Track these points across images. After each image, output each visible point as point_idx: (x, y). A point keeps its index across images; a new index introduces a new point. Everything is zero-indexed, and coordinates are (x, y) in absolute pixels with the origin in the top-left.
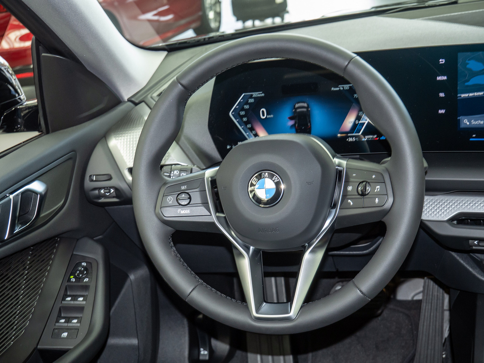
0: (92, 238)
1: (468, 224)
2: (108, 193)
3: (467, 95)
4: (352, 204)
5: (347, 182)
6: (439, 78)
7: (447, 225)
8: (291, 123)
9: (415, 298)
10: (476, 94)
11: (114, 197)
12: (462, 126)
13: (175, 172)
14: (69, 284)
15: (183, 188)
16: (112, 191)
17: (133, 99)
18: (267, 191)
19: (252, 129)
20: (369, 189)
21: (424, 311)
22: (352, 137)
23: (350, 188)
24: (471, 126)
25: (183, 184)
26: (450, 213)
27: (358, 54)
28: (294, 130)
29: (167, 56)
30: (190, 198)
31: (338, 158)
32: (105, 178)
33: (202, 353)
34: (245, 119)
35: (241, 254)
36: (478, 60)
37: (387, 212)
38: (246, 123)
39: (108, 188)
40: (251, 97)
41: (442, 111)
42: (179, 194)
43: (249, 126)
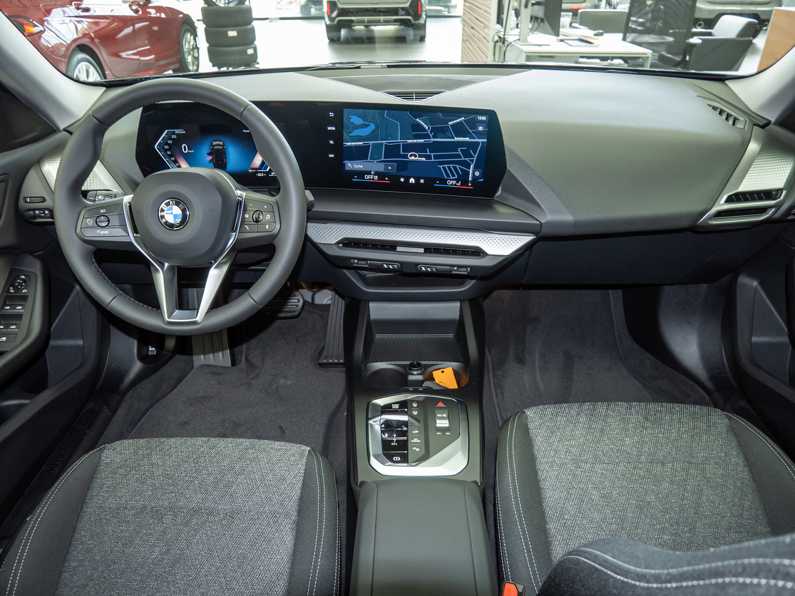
0: (32, 254)
1: (351, 247)
2: (42, 214)
3: (350, 144)
4: (248, 229)
5: (245, 211)
6: (329, 128)
7: (334, 247)
8: (210, 158)
9: (328, 303)
10: (357, 143)
11: (49, 218)
12: (347, 168)
13: (100, 197)
14: (8, 294)
15: (102, 211)
16: (47, 212)
17: (69, 129)
18: (175, 216)
19: (175, 162)
20: (261, 217)
21: (331, 313)
22: (261, 172)
23: (247, 216)
24: (353, 169)
25: (102, 208)
26: (337, 238)
27: (254, 102)
28: (212, 165)
29: (105, 91)
30: (109, 221)
31: (239, 190)
32: (40, 200)
33: (150, 349)
34: (169, 153)
35: (157, 270)
36: (358, 116)
37: (275, 236)
38: (170, 156)
39: (44, 209)
40: (174, 133)
41: (331, 156)
42: (98, 217)
43: (173, 159)
